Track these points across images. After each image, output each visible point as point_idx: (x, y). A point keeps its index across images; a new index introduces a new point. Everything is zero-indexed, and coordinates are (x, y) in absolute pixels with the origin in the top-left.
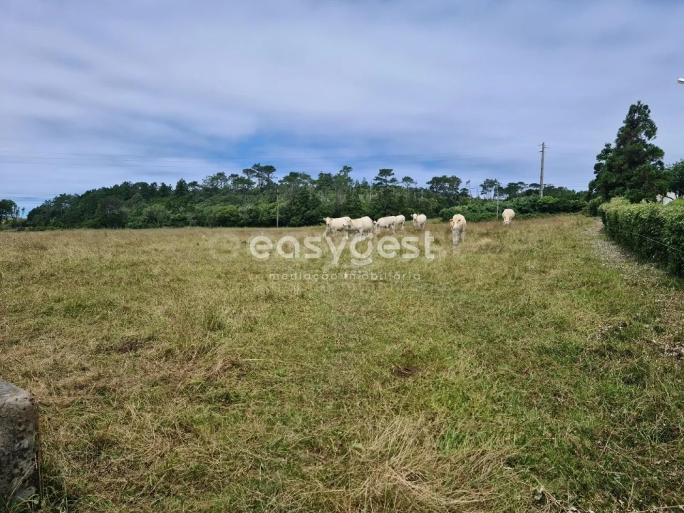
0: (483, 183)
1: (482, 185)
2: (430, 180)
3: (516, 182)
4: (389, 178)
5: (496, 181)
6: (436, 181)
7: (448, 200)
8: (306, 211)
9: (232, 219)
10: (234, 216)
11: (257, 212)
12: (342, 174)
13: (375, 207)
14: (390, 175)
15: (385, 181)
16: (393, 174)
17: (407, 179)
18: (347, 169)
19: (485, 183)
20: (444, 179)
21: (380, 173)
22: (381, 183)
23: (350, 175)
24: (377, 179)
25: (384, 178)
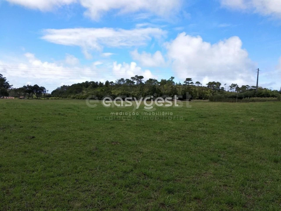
2: (208, 83)
3: (245, 85)
4: (190, 82)
5: (236, 85)
6: (210, 83)
7: (215, 92)
12: (170, 80)
14: (190, 81)
15: (188, 83)
16: (192, 80)
17: (198, 83)
18: (173, 78)
19: (232, 85)
20: (214, 83)
21: (186, 80)
22: (186, 84)
23: (174, 80)
24: (185, 82)
25: (188, 82)
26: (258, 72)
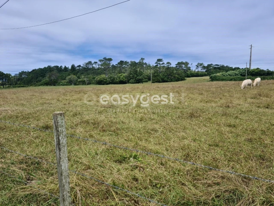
1: (196, 65)
2: (177, 63)
3: (210, 64)
4: (161, 63)
5: (202, 64)
6: (179, 63)
8: (136, 77)
9: (105, 81)
10: (105, 80)
11: (113, 78)
12: (141, 61)
13: (164, 75)
14: (161, 61)
16: (163, 61)
17: (168, 63)
18: (142, 59)
19: (198, 64)
20: (182, 63)
21: (157, 61)
22: (157, 65)
23: (144, 61)
24: (156, 63)
25: (159, 62)
26: (251, 49)
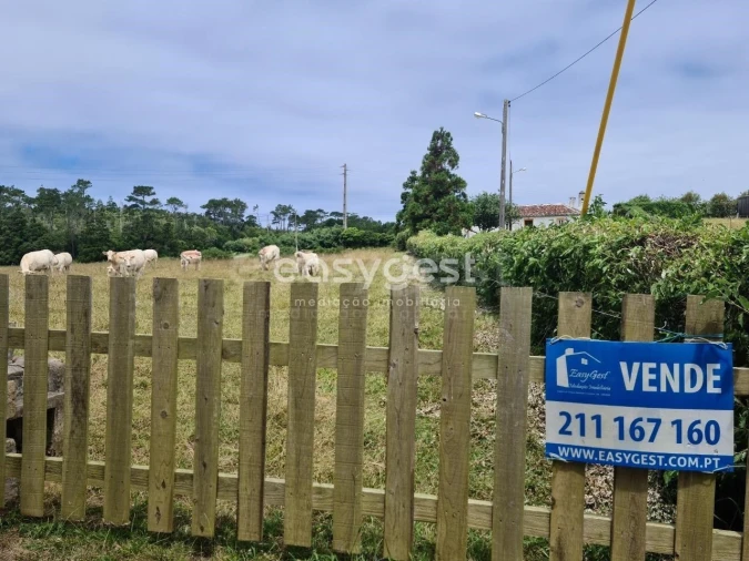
0: (274, 210)
1: (273, 212)
2: (206, 203)
3: (314, 209)
4: (148, 199)
5: (290, 208)
6: (213, 204)
7: (230, 230)
8: (21, 243)
12: (76, 191)
13: (131, 239)
14: (149, 195)
15: (143, 202)
16: (154, 194)
17: (173, 201)
18: (83, 184)
19: (277, 209)
20: (225, 203)
21: (135, 192)
22: (136, 206)
23: (88, 192)
24: (131, 199)
25: (140, 198)
26: (345, 174)
